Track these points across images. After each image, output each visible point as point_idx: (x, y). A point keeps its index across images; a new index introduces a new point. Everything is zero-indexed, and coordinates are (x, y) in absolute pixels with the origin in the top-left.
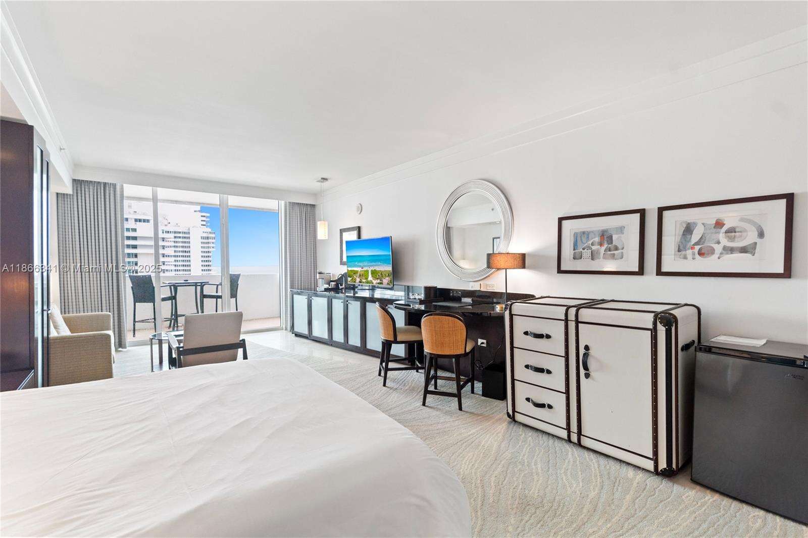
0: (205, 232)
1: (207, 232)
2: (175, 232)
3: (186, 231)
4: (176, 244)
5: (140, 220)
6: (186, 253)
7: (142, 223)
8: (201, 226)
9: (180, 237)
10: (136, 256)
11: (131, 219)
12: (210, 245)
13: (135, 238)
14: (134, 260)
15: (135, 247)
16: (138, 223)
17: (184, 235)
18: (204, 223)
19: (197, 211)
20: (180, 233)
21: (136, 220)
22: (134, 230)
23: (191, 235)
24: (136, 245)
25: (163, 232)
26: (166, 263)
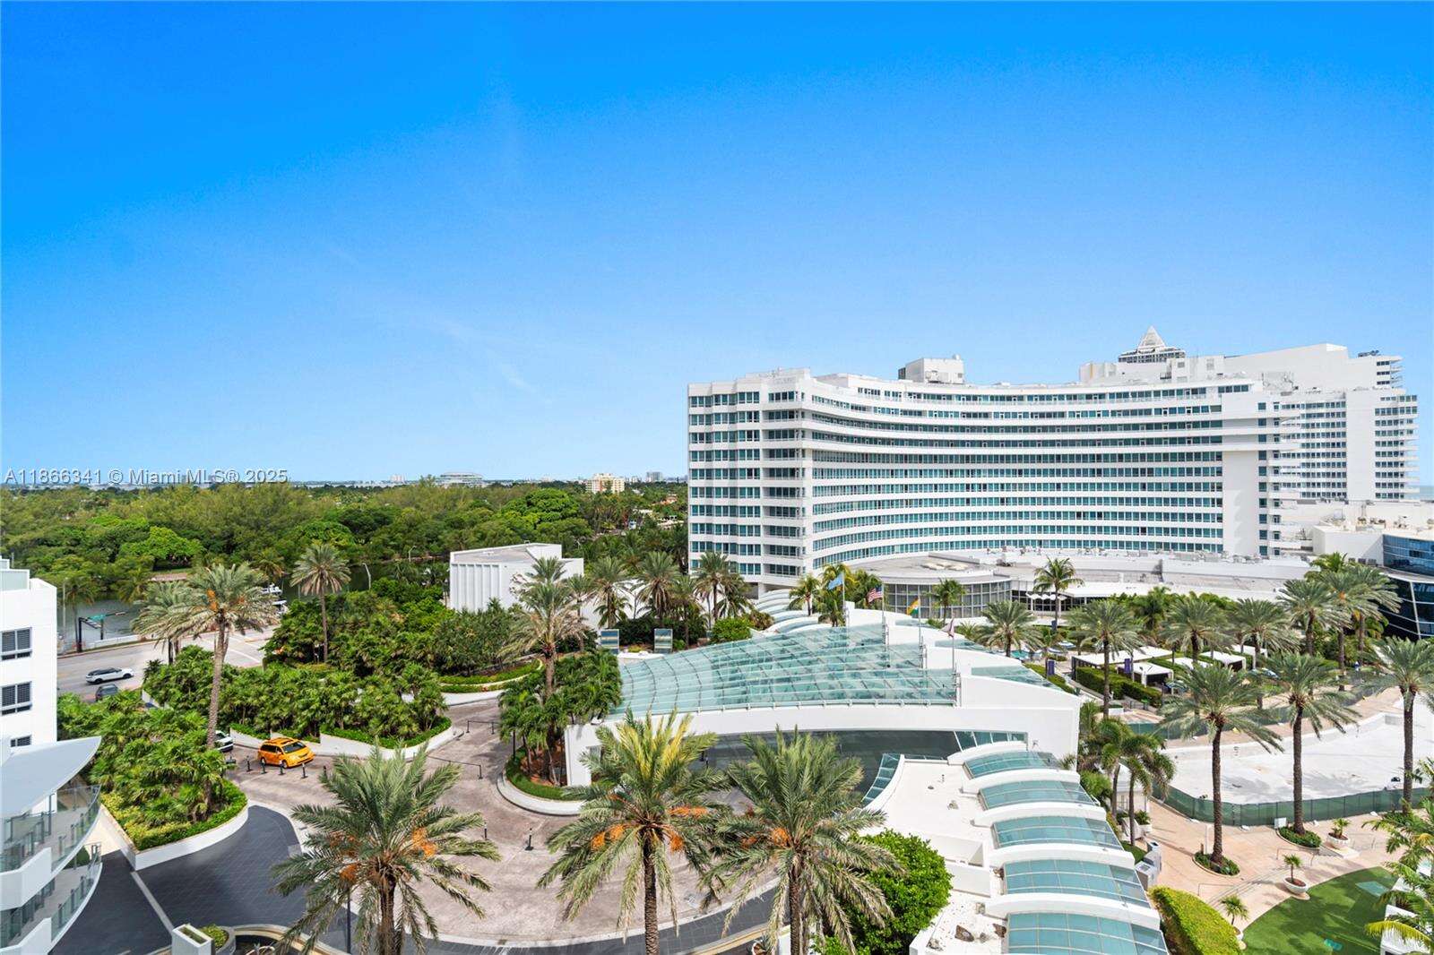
0: (1388, 399)
1: (1394, 398)
2: (1309, 406)
3: (1337, 400)
4: (1311, 431)
5: (1228, 389)
6: (1337, 447)
7: (1233, 395)
8: (1377, 386)
9: (1320, 415)
10: (1219, 456)
11: (1212, 388)
12: (1400, 427)
13: (1218, 424)
14: (1216, 464)
15: (1217, 440)
16: (1224, 395)
17: (1331, 410)
18: (1386, 378)
19: (1366, 354)
20: (1320, 405)
21: (1221, 390)
22: (1218, 408)
23: (1348, 409)
24: (1221, 437)
25: (1276, 407)
26: (1282, 470)
